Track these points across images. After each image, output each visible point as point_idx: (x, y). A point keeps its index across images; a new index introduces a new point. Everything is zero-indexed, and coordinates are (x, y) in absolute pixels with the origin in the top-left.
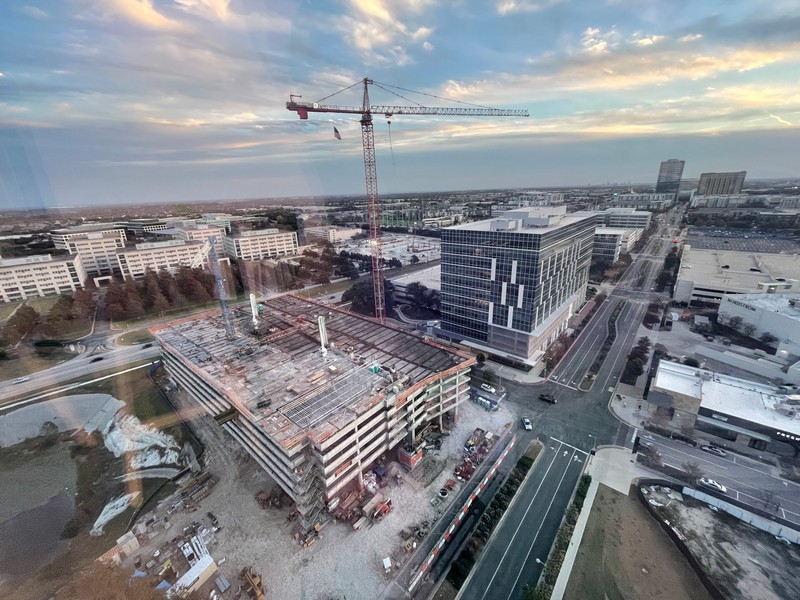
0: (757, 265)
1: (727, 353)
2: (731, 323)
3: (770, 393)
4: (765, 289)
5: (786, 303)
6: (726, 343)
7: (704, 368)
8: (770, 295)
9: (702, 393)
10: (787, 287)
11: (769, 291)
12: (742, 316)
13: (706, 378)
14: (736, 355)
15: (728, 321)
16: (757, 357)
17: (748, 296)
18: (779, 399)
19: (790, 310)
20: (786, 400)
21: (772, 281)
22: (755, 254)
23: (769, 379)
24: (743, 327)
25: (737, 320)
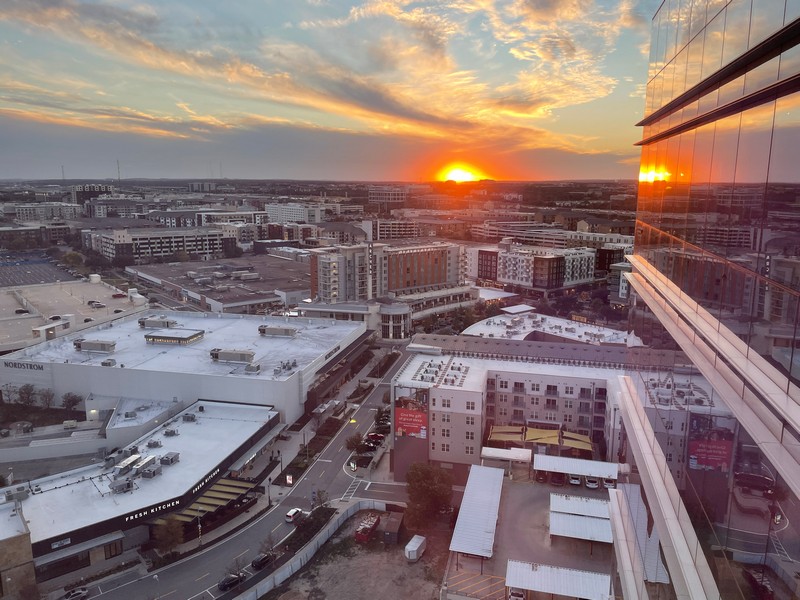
0: (20, 303)
1: (33, 444)
2: (22, 398)
3: (99, 473)
4: (43, 335)
5: (71, 347)
6: (27, 431)
7: (14, 483)
8: (52, 343)
9: (26, 523)
10: (66, 326)
11: (49, 337)
12: (30, 382)
13: (22, 496)
14: (45, 443)
15: (17, 396)
16: (68, 433)
17: (28, 351)
18: (111, 475)
19: (78, 356)
20: (117, 472)
21: (46, 323)
22: (14, 289)
23: (92, 455)
24: (38, 398)
25: (27, 391)
